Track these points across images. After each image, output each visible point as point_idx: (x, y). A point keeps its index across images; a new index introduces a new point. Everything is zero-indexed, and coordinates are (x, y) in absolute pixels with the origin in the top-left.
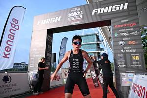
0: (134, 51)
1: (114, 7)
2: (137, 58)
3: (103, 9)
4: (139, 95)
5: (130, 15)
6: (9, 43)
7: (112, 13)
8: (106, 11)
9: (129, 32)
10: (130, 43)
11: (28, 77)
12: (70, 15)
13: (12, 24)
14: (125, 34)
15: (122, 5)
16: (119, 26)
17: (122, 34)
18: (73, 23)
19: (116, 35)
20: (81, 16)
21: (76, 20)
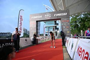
0: (68, 30)
1: (62, 14)
2: (69, 32)
3: (58, 14)
6: (21, 26)
7: (61, 16)
8: (59, 15)
9: (67, 23)
10: (67, 27)
12: (46, 15)
14: (65, 24)
15: (65, 13)
16: (64, 21)
17: (64, 24)
18: (47, 19)
19: (62, 24)
20: (50, 16)
21: (48, 18)
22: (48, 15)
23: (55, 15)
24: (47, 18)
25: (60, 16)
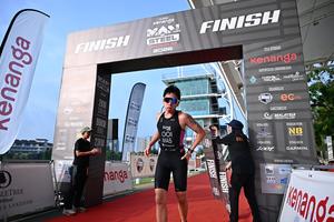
0: (293, 116)
1: (249, 18)
2: (300, 131)
3: (225, 21)
4: (302, 213)
5: (283, 37)
6: (7, 93)
7: (244, 31)
8: (231, 27)
9: (281, 74)
10: (283, 97)
11: (51, 173)
12: (151, 32)
13: (15, 50)
14: (274, 78)
15: (267, 14)
16: (260, 61)
17: (267, 79)
18: (157, 52)
19: (253, 80)
20: (177, 37)
21: (163, 45)
22: (163, 29)
23: (204, 26)
24: (158, 46)
25: (236, 32)
